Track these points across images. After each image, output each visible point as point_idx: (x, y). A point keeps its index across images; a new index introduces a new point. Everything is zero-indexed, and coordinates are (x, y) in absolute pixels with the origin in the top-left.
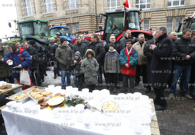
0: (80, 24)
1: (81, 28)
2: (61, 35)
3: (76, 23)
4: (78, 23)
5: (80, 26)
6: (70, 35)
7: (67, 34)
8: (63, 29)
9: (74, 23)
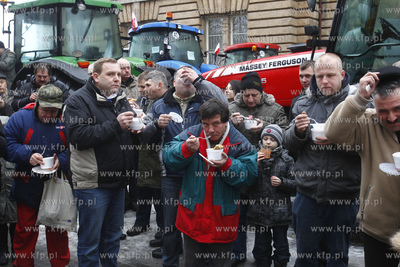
0: (251, 16)
1: (254, 32)
2: (166, 56)
3: (237, 13)
4: (246, 12)
5: (251, 24)
6: (201, 56)
7: (191, 56)
8: (175, 35)
9: (227, 14)
